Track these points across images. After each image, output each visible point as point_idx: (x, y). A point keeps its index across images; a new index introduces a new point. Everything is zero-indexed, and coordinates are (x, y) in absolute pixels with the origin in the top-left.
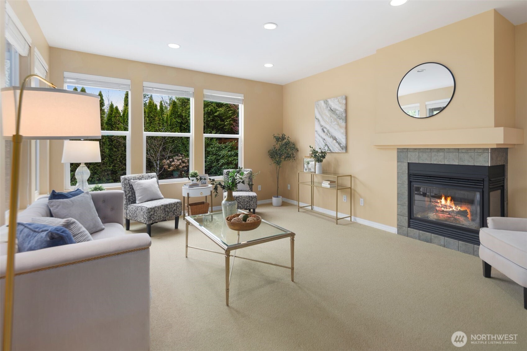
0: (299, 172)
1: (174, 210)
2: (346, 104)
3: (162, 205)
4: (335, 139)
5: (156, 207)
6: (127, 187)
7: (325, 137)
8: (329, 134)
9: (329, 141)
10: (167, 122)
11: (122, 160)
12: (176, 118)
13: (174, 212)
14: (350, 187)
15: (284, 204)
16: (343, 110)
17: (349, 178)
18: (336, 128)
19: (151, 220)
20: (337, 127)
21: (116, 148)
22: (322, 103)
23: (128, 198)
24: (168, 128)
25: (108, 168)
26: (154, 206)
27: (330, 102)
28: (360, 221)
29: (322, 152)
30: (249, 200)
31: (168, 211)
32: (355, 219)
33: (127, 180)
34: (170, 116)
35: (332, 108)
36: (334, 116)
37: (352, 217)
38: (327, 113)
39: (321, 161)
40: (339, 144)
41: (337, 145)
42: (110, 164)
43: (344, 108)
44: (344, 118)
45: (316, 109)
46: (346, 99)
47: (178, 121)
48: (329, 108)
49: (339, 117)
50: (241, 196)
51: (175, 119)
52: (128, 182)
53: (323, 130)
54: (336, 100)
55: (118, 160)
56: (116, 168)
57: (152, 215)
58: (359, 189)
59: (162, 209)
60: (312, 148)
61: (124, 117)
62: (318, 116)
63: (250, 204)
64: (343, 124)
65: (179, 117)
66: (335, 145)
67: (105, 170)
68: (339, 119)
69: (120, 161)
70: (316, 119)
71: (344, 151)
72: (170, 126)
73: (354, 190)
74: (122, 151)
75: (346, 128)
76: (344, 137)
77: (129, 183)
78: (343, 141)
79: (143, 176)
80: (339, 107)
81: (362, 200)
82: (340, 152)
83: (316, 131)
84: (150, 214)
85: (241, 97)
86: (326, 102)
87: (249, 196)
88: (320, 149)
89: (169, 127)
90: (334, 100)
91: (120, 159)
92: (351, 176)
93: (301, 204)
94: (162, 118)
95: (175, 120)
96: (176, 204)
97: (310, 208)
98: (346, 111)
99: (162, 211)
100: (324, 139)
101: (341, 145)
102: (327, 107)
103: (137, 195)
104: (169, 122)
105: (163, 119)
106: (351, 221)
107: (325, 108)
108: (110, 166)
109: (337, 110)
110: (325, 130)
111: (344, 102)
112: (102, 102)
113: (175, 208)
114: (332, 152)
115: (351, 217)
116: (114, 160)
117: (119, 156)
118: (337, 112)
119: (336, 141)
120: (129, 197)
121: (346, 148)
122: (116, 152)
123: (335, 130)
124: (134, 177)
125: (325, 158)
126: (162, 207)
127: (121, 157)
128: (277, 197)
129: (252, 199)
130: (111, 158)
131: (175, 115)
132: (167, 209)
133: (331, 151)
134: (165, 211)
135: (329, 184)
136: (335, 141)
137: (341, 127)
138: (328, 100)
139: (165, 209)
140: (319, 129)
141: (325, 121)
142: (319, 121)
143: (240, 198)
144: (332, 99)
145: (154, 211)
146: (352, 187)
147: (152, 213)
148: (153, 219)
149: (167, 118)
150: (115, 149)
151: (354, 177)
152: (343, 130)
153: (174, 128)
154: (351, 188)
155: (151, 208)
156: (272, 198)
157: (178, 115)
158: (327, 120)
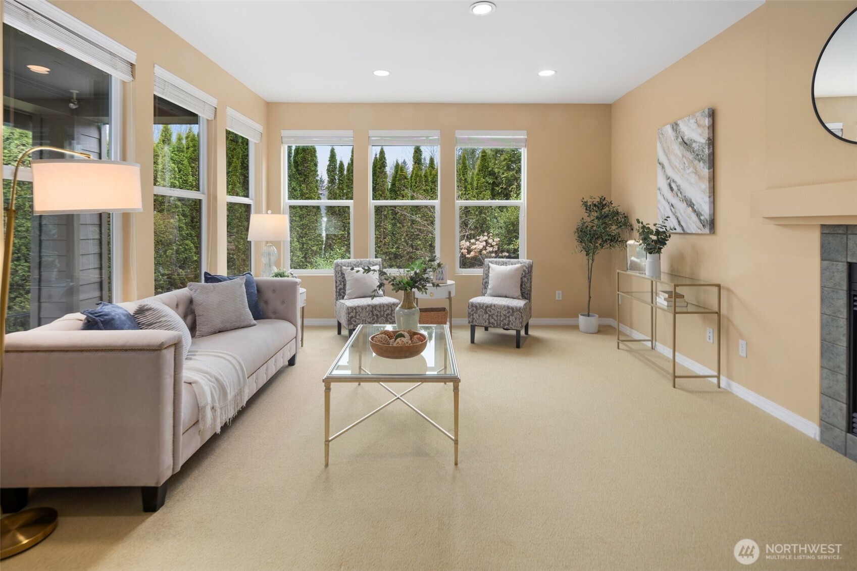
0: (618, 271)
1: (388, 315)
2: (713, 127)
3: (369, 306)
4: (690, 204)
5: (359, 307)
6: (338, 276)
7: (674, 201)
8: (679, 195)
9: (681, 207)
10: (471, 184)
11: (408, 239)
12: (486, 176)
13: (386, 318)
14: (716, 309)
15: (602, 330)
16: (703, 141)
17: (716, 289)
18: (692, 181)
19: (352, 324)
20: (693, 178)
21: (400, 223)
22: (669, 129)
23: (338, 290)
24: (472, 192)
25: (391, 250)
26: (356, 305)
27: (683, 127)
28: (740, 391)
29: (658, 233)
30: (508, 313)
31: (377, 315)
32: (729, 385)
33: (339, 267)
34: (478, 174)
35: (686, 138)
36: (688, 154)
37: (722, 377)
38: (677, 149)
39: (659, 251)
40: (697, 215)
41: (694, 216)
42: (393, 245)
43: (706, 136)
44: (706, 158)
45: (658, 144)
46: (712, 114)
47: (489, 182)
48: (680, 140)
49: (698, 157)
50: (494, 306)
51: (484, 178)
52: (340, 269)
53: (670, 185)
54: (693, 121)
55: (403, 240)
56: (400, 250)
57: (352, 317)
58: (738, 318)
59: (367, 310)
60: (642, 223)
61: (411, 179)
62: (663, 159)
63: (509, 321)
64: (705, 171)
65: (490, 175)
66: (690, 218)
67: (386, 253)
68: (697, 162)
69: (405, 241)
70: (660, 164)
71: (707, 231)
72: (477, 189)
73: (729, 320)
74: (408, 228)
75: (713, 179)
76: (707, 199)
77: (341, 271)
78: (705, 209)
79: (361, 261)
80: (697, 135)
81: (742, 343)
82: (700, 232)
83: (659, 189)
84: (350, 316)
85: (522, 136)
86: (675, 127)
87: (508, 307)
88: (655, 225)
89: (475, 191)
90: (689, 120)
91: (405, 238)
92: (719, 286)
93: (637, 335)
94: (463, 179)
95: (484, 180)
96: (391, 307)
97: (649, 344)
98: (712, 142)
99: (367, 314)
100: (672, 205)
101: (702, 218)
102: (677, 138)
103: (347, 287)
104: (475, 183)
105: (466, 179)
106: (719, 387)
107: (673, 139)
108: (393, 248)
109: (694, 141)
110: (673, 185)
111: (707, 122)
112: (384, 162)
113: (389, 312)
114: (684, 233)
115: (718, 377)
116: (397, 240)
117: (405, 234)
118: (694, 145)
119: (693, 208)
120: (340, 289)
121: (712, 224)
122: (401, 228)
123: (691, 184)
124: (348, 263)
125: (666, 244)
126: (368, 308)
127: (407, 235)
128: (589, 316)
129: (513, 312)
130: (395, 237)
131: (485, 172)
132: (375, 312)
133: (683, 230)
134: (373, 315)
135: (665, 299)
136: (690, 209)
137: (700, 178)
138: (679, 122)
139: (372, 311)
140: (663, 184)
141: (673, 167)
142: (663, 167)
143: (493, 308)
144: (686, 119)
145: (356, 313)
146: (724, 311)
147: (352, 314)
148: (354, 323)
149: (472, 178)
150: (398, 225)
151: (728, 290)
152: (705, 185)
153: (482, 192)
154: (718, 313)
155: (351, 308)
156: (578, 317)
157: (490, 172)
158: (678, 165)
